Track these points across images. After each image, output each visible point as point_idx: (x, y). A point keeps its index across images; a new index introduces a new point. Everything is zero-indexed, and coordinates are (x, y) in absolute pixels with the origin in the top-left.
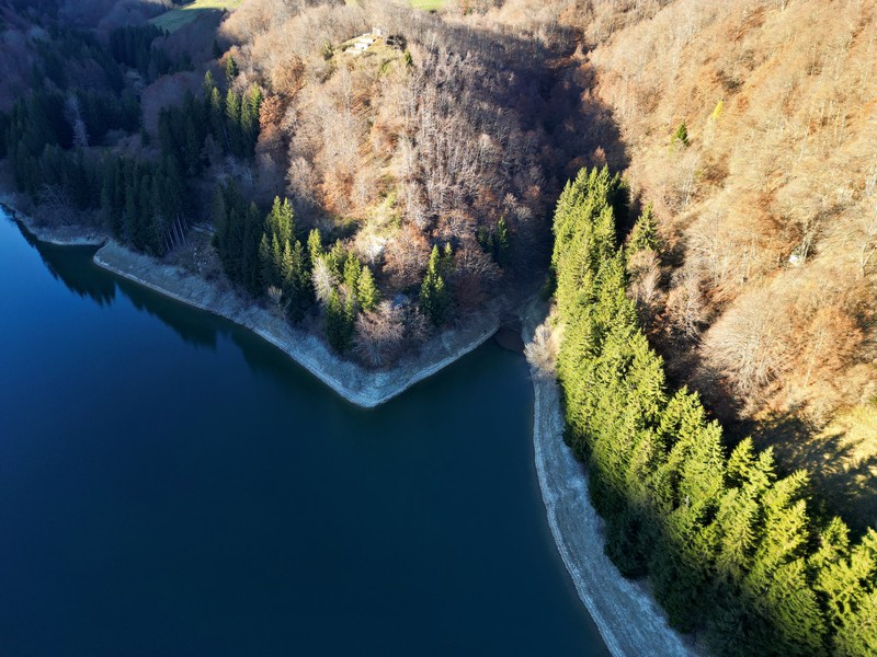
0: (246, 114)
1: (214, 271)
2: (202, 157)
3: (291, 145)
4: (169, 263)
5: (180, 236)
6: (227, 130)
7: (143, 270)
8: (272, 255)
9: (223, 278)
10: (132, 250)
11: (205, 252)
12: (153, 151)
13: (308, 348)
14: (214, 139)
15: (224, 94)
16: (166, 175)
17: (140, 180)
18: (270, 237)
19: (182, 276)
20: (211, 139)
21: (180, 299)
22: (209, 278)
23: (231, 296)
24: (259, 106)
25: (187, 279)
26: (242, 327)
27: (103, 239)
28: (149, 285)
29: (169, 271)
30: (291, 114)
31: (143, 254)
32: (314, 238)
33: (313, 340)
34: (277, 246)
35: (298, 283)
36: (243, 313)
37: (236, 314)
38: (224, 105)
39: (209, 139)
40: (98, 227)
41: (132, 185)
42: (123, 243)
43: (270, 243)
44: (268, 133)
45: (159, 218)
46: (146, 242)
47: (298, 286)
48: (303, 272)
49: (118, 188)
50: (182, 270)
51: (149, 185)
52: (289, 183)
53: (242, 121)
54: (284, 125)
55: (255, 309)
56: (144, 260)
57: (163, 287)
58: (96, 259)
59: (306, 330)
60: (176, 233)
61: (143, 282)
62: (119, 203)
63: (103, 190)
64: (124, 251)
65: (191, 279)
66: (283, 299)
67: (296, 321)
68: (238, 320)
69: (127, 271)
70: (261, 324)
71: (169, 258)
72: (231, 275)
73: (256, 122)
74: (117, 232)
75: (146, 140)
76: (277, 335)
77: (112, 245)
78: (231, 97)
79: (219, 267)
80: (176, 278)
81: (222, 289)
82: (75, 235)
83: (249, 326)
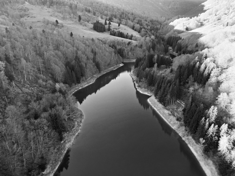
0: (206, 72)
1: (180, 118)
2: (187, 81)
3: (221, 86)
4: (167, 109)
5: (173, 102)
6: (198, 74)
7: (159, 108)
8: (204, 125)
9: (183, 123)
10: (158, 101)
11: (179, 110)
12: (172, 75)
13: (208, 164)
15: (201, 64)
16: (175, 85)
17: (167, 84)
18: (206, 119)
19: (170, 115)
20: (192, 77)
21: (167, 122)
22: (178, 120)
23: (183, 128)
24: (212, 70)
25: (170, 117)
26: (184, 141)
27: (152, 94)
28: (159, 113)
29: (166, 112)
30: (223, 76)
31: (160, 103)
32: (224, 127)
33: (210, 162)
34: (207, 124)
36: (186, 137)
37: (184, 137)
38: (199, 67)
40: (151, 91)
41: (164, 84)
42: (156, 98)
43: (205, 121)
44: (213, 80)
45: (169, 96)
46: (162, 100)
47: (211, 140)
48: (215, 136)
49: (160, 84)
50: (170, 113)
51: (170, 87)
52: (217, 100)
53: (204, 74)
54: (220, 78)
55: (190, 137)
56: (160, 105)
57: (163, 116)
58: (148, 100)
59: (209, 157)
62: (159, 88)
63: (156, 84)
64: (156, 101)
65: (172, 117)
66: (203, 144)
67: (206, 151)
68: (183, 139)
69: (155, 107)
70: (191, 144)
71: (167, 107)
72: (185, 122)
73: (209, 75)
74: (156, 95)
75: (172, 71)
76: (197, 152)
77: (153, 98)
78: (203, 67)
79: (182, 117)
80: (168, 115)
81: (181, 125)
82: (145, 91)
83: (187, 142)
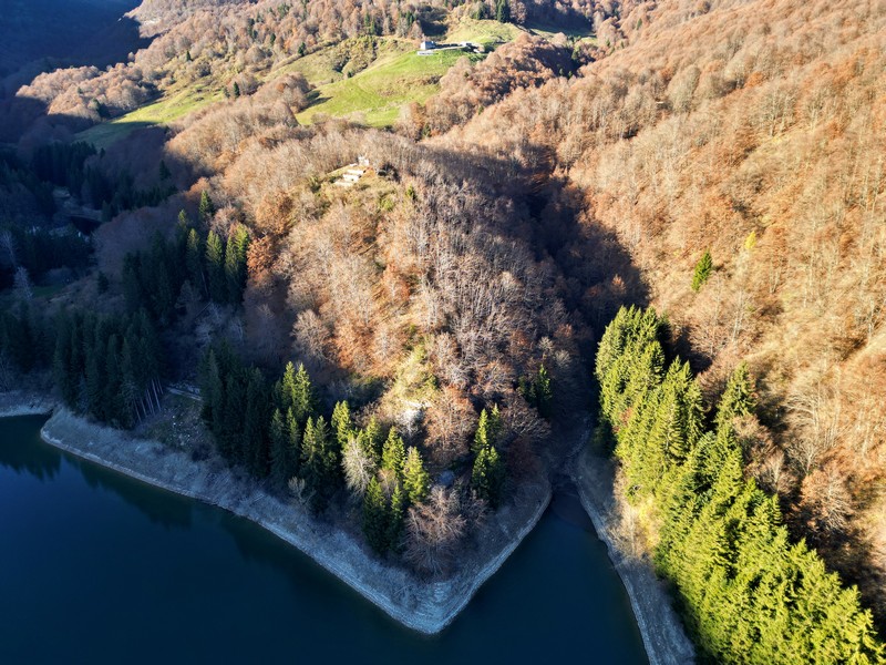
0: (231, 258)
1: (202, 446)
2: (177, 306)
3: (289, 292)
4: (142, 437)
5: (154, 401)
6: (206, 273)
7: (107, 447)
8: (286, 432)
9: (217, 458)
10: (91, 421)
11: (187, 420)
12: (114, 299)
13: (337, 548)
14: (192, 284)
15: (204, 235)
16: (139, 334)
17: (106, 341)
18: (284, 412)
19: (160, 453)
20: (189, 287)
21: (160, 484)
22: (196, 457)
23: (226, 477)
24: (246, 248)
25: (166, 458)
26: (244, 519)
27: (51, 405)
28: (116, 467)
29: (143, 448)
30: (285, 257)
31: (104, 426)
32: (341, 412)
33: (341, 536)
34: (294, 424)
35: (321, 466)
36: (246, 502)
37: (237, 504)
38: (203, 247)
39: (186, 286)
40: (44, 390)
41: (93, 346)
42: (78, 412)
43: (284, 419)
44: (261, 278)
45: (130, 385)
46: (108, 411)
47: (320, 470)
48: (327, 452)
49: (75, 350)
50: (159, 445)
51: (119, 346)
52: (294, 338)
53: (227, 265)
54: (279, 268)
55: (259, 495)
56: (108, 434)
57: (135, 469)
58: (45, 434)
59: (331, 523)
60: (149, 400)
61: (108, 464)
62: (75, 366)
63: (57, 353)
64: (81, 423)
65: (172, 459)
66: (304, 493)
67: (317, 512)
68: (239, 512)
69: (86, 449)
70: (269, 515)
71: (141, 430)
72: (226, 453)
73: (243, 265)
74: (72, 401)
75: (104, 285)
76: (293, 529)
77: (63, 415)
78: (213, 240)
79: (208, 439)
80: (151, 456)
81: (216, 469)
82: (16, 402)
83: (254, 516)
